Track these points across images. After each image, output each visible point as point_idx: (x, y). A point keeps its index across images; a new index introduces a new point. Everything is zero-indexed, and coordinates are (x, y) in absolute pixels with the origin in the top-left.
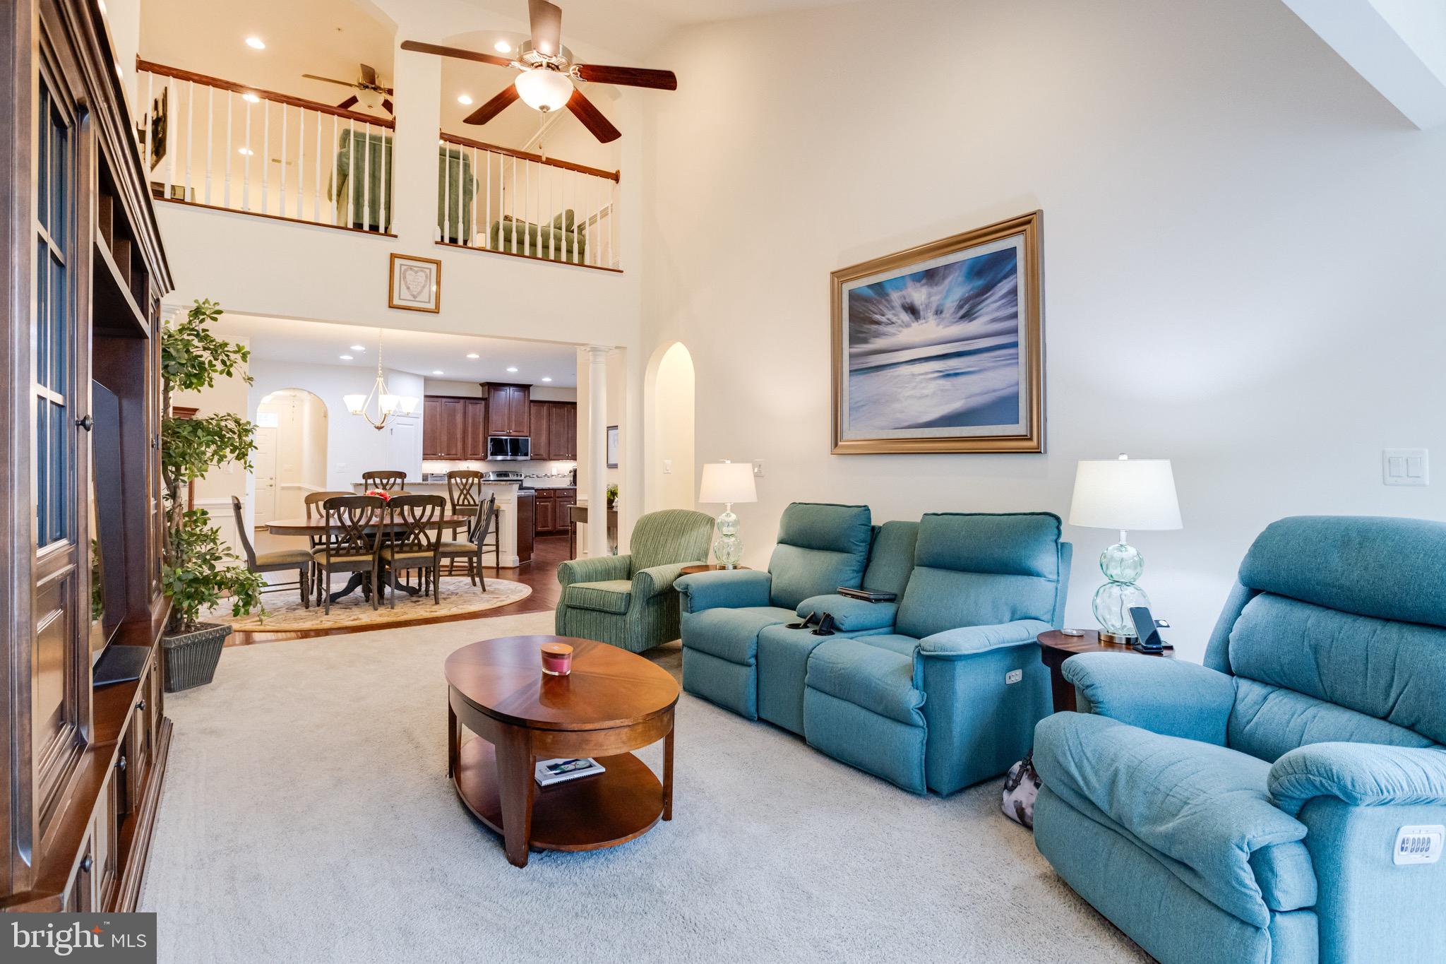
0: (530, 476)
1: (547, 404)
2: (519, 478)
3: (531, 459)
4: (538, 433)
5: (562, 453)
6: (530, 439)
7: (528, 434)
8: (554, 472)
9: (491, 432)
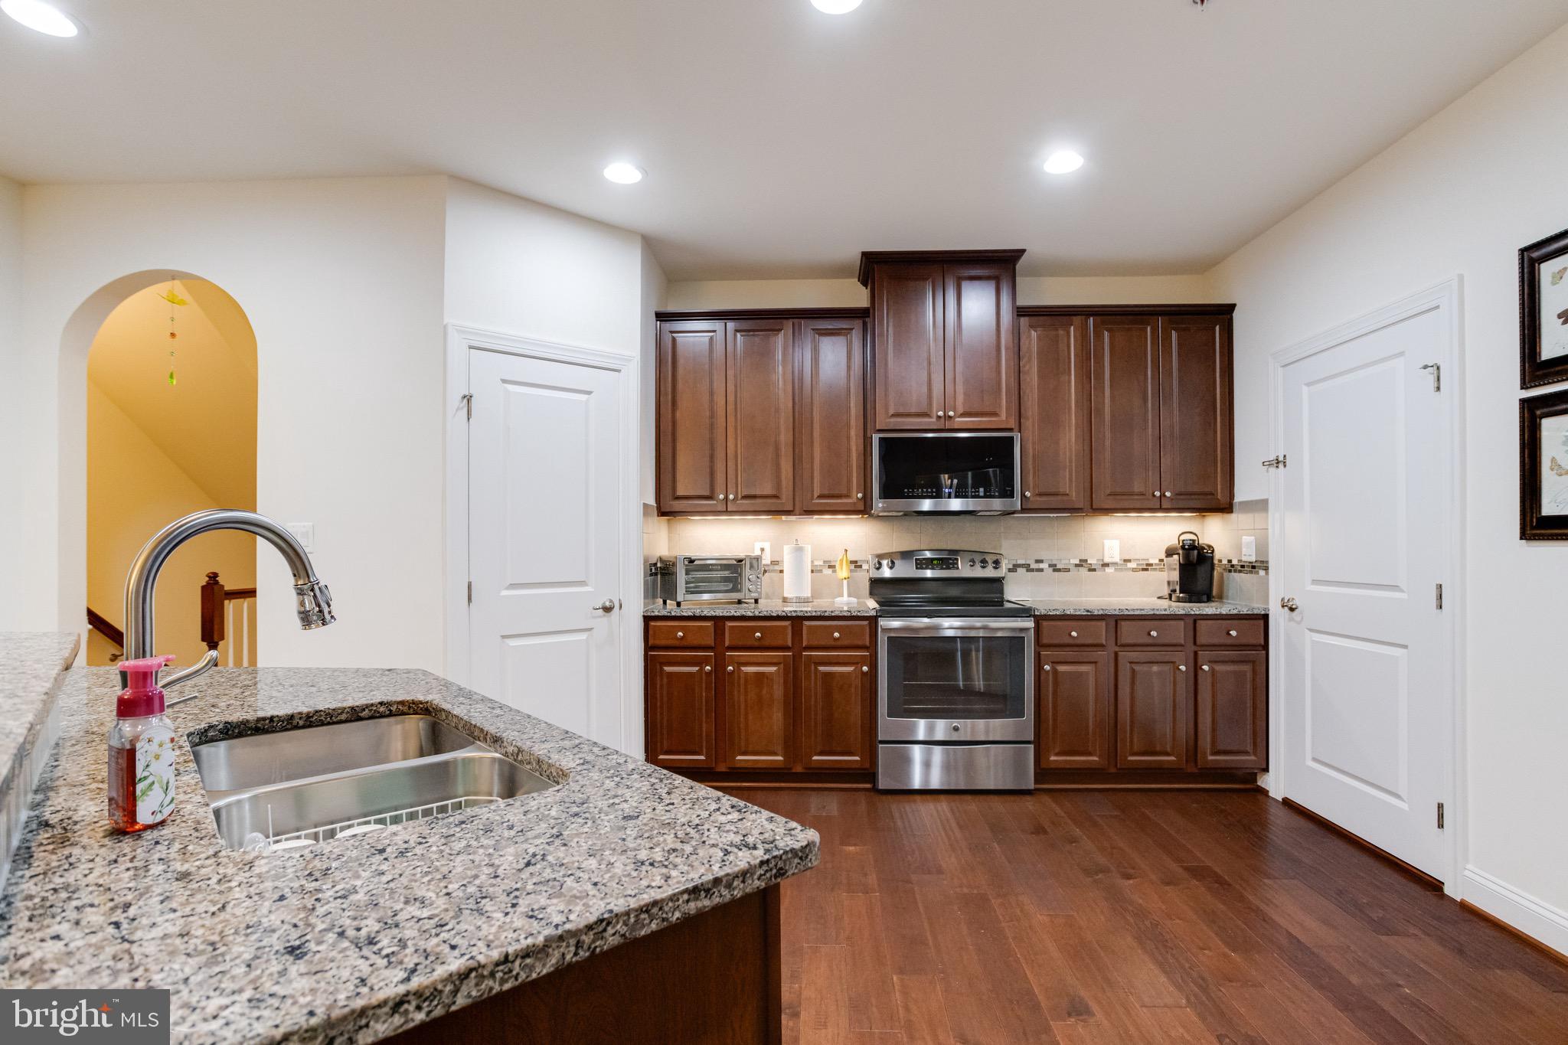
0: (1029, 569)
1: (1077, 320)
2: (989, 572)
3: (1023, 510)
4: (1051, 420)
5: (1137, 487)
6: (1017, 436)
7: (1012, 424)
8: (1112, 551)
9: (882, 422)
